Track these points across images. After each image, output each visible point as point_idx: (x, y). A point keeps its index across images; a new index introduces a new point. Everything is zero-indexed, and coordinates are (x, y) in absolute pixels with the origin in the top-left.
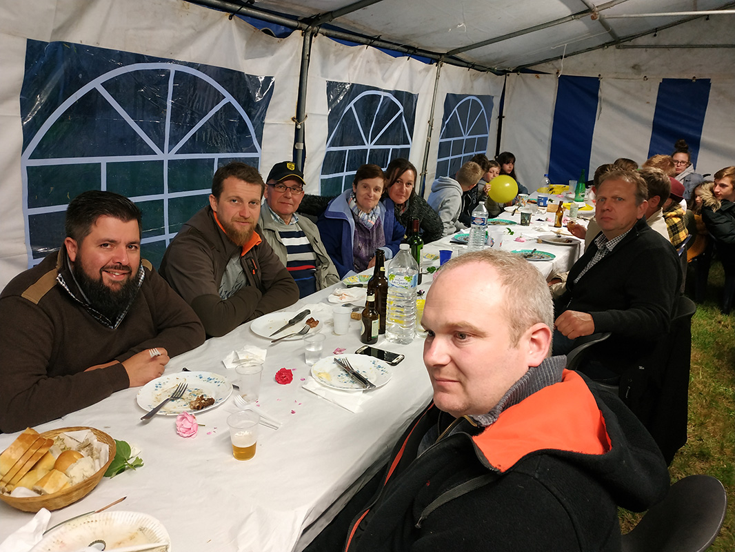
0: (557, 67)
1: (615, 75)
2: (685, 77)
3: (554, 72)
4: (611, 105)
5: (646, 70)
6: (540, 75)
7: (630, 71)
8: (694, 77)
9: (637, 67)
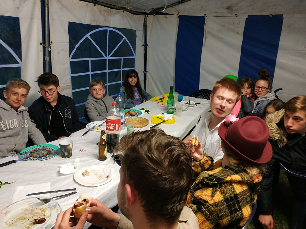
0: (178, 10)
1: (215, 14)
2: (264, 13)
3: (176, 13)
4: (213, 35)
5: (236, 10)
6: (167, 16)
7: (225, 11)
8: (271, 14)
9: (230, 8)
